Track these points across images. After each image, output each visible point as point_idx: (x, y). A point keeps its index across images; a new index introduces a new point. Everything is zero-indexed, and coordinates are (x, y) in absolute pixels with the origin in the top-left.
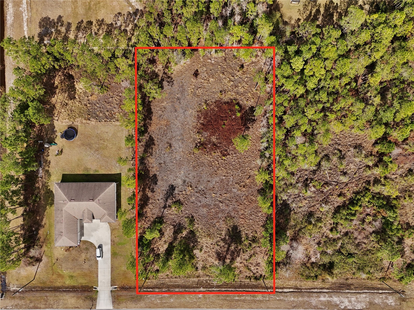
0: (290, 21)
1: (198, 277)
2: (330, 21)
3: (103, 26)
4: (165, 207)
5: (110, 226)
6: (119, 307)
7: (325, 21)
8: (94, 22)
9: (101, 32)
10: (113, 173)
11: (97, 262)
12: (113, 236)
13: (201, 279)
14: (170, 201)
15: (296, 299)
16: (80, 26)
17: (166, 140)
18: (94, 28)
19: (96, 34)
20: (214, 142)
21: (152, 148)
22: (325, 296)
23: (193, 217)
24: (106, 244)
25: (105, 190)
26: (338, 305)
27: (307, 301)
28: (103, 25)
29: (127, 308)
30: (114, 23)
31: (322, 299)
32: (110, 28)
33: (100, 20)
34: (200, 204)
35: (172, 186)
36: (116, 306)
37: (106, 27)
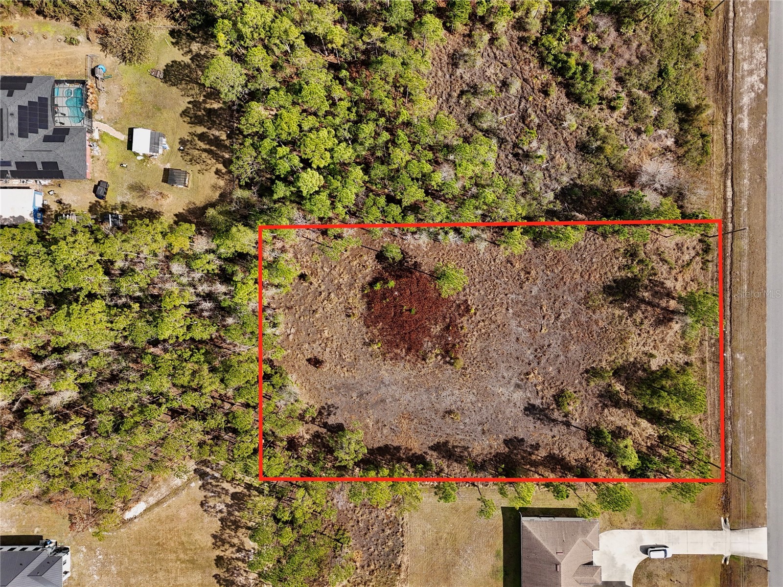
0: (220, 188)
1: (703, 362)
2: (221, 114)
3: (226, 536)
4: (568, 424)
5: (605, 530)
6: (762, 515)
7: (220, 124)
8: (218, 552)
9: (235, 541)
10: (502, 523)
11: (675, 557)
12: (625, 525)
13: (707, 355)
14: (556, 415)
15: (747, 175)
16: (225, 580)
17: (438, 420)
18: (229, 553)
19: (239, 550)
20: (443, 330)
21: (454, 447)
22: (741, 120)
23: (587, 371)
24: (640, 539)
25: (537, 540)
26: (758, 95)
27: (751, 154)
28: (223, 537)
29: (764, 500)
30: (219, 515)
31: (745, 125)
32: (229, 524)
33: (214, 541)
34: (562, 357)
35: (526, 409)
36: (761, 521)
37: (228, 531)
